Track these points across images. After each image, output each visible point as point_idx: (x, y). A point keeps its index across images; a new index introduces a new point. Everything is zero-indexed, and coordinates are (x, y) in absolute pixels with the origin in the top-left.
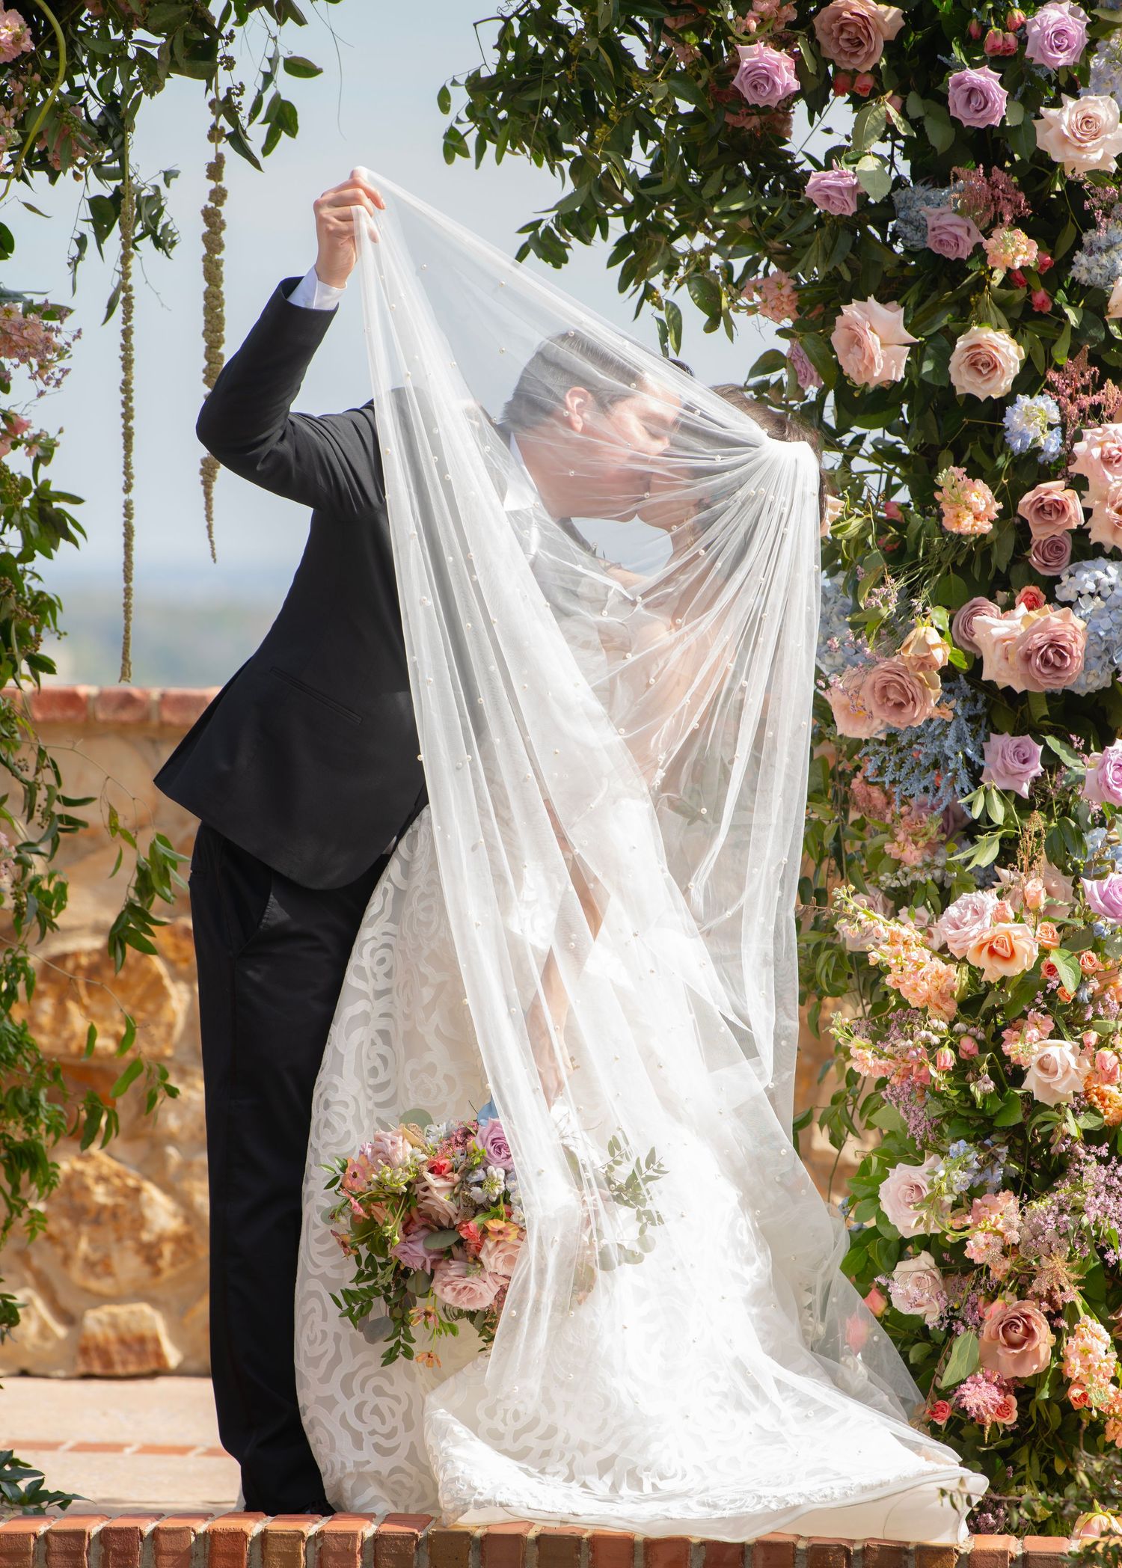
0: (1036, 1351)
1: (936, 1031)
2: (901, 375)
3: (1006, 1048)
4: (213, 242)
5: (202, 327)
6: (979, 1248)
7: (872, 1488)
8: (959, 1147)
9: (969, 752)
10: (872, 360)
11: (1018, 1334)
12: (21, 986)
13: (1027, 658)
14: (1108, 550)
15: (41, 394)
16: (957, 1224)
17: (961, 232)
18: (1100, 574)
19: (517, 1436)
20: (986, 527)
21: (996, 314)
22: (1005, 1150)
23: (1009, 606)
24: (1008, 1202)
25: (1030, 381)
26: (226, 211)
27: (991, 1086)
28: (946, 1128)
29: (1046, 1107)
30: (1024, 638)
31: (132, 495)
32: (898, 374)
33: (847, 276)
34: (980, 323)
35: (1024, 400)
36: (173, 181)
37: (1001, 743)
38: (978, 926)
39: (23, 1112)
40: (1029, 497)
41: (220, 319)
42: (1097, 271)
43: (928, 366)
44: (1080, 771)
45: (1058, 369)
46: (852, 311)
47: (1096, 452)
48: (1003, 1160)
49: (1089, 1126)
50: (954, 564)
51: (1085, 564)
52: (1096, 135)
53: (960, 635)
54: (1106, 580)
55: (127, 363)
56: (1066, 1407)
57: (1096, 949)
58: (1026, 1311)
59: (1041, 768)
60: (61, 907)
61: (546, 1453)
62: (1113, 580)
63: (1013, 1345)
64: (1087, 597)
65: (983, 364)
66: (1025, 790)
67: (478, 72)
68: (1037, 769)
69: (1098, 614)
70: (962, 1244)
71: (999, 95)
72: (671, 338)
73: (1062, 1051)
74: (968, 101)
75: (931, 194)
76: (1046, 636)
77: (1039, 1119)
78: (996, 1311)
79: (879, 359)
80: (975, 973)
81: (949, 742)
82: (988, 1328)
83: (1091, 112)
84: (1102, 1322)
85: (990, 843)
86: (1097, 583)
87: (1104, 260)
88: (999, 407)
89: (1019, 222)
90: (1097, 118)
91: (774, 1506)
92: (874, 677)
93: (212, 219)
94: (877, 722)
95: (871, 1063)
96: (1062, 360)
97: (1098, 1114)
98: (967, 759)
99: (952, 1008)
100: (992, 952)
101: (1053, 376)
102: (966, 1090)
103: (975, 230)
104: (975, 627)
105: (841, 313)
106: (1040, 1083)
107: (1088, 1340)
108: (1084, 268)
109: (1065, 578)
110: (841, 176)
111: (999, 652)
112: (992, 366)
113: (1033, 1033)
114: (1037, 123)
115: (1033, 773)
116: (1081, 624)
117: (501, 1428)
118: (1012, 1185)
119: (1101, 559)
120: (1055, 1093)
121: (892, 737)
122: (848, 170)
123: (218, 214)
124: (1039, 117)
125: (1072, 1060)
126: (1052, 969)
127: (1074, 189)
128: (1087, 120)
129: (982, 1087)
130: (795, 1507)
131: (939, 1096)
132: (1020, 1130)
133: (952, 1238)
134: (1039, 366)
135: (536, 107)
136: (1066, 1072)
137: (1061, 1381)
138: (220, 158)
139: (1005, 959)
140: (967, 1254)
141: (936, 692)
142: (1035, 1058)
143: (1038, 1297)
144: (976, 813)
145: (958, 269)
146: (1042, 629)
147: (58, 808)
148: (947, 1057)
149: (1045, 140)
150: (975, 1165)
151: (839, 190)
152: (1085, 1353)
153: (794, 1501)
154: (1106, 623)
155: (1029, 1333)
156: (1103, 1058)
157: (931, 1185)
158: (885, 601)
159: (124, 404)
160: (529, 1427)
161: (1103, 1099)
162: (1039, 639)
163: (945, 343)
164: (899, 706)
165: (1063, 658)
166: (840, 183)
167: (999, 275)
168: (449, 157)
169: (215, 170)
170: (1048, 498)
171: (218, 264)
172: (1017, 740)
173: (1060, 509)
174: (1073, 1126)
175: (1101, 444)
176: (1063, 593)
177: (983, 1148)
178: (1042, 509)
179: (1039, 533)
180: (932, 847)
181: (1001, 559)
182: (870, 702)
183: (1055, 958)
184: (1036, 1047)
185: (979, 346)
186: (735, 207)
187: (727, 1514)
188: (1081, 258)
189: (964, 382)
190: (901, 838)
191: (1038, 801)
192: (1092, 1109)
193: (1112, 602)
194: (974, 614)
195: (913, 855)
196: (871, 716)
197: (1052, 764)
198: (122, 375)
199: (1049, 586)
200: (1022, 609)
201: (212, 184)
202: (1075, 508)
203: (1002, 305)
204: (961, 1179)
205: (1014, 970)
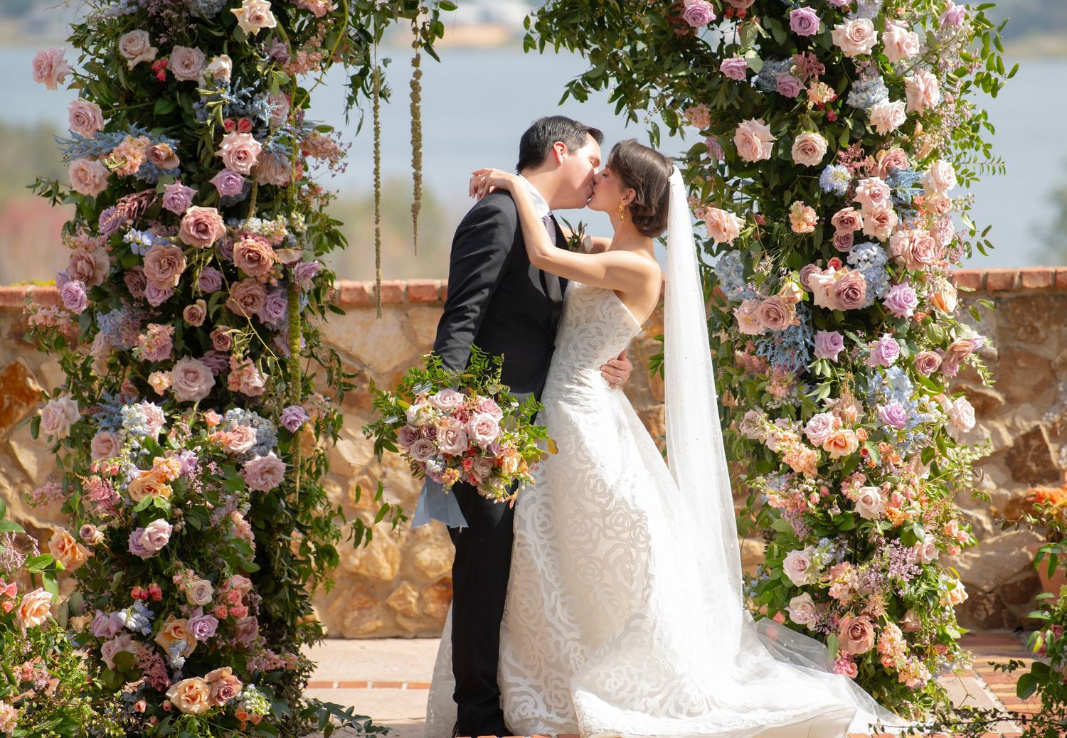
0: (867, 641)
1: (810, 485)
2: (769, 156)
3: (844, 492)
4: (415, 97)
5: (411, 139)
6: (836, 590)
7: (799, 716)
8: (824, 541)
9: (808, 340)
10: (756, 150)
11: (857, 633)
12: (323, 469)
13: (839, 294)
14: (871, 238)
15: (333, 176)
16: (824, 579)
17: (794, 85)
18: (869, 251)
19: (617, 692)
20: (812, 229)
21: (813, 125)
22: (846, 542)
23: (824, 268)
24: (847, 566)
25: (831, 157)
26: (421, 82)
27: (839, 511)
28: (815, 532)
29: (865, 520)
30: (837, 285)
31: (380, 225)
32: (768, 157)
33: (737, 107)
34: (806, 129)
35: (830, 167)
36: (389, 65)
37: (823, 335)
38: (826, 431)
39: (322, 530)
40: (836, 215)
41: (420, 135)
42: (860, 101)
43: (781, 152)
44: (866, 349)
45: (845, 150)
46: (744, 126)
47: (867, 192)
48: (845, 547)
49: (886, 528)
50: (795, 247)
51: (861, 245)
52: (862, 39)
53: (804, 284)
54: (872, 253)
55: (377, 160)
56: (879, 667)
57: (886, 441)
58: (862, 621)
59: (843, 347)
60: (340, 427)
61: (633, 700)
62: (875, 253)
63: (855, 638)
64: (862, 262)
65: (808, 149)
66: (836, 358)
67: (543, 8)
68: (842, 348)
69: (869, 270)
70: (828, 589)
71: (816, 20)
72: (655, 139)
73: (873, 492)
74: (800, 24)
75: (776, 64)
76: (848, 284)
77: (863, 526)
78: (847, 620)
79: (760, 150)
80: (825, 454)
81: (800, 336)
82: (843, 630)
83: (860, 27)
84: (897, 624)
85: (826, 387)
86: (868, 255)
87: (864, 96)
88: (818, 170)
89: (821, 79)
90: (863, 30)
91: (751, 726)
92: (763, 305)
93: (415, 86)
94: (761, 327)
95: (778, 501)
96: (845, 145)
97: (891, 523)
98: (806, 344)
99: (815, 472)
100: (836, 444)
101: (841, 153)
102: (825, 512)
103: (801, 83)
104: (809, 279)
105: (738, 127)
106: (863, 509)
107: (892, 634)
108: (854, 99)
109: (851, 253)
110: (739, 61)
111: (823, 291)
112: (813, 150)
113: (857, 484)
114: (832, 32)
115: (840, 350)
116: (862, 276)
117: (609, 690)
118: (849, 558)
119: (869, 243)
120: (871, 513)
121: (769, 334)
122: (741, 58)
123: (418, 84)
124: (834, 29)
125: (879, 496)
126: (865, 452)
127: (847, 61)
128: (858, 31)
129: (835, 511)
130: (762, 726)
131: (812, 515)
132: (853, 532)
133: (822, 586)
134: (834, 150)
135: (575, 26)
136: (877, 503)
137: (876, 654)
138: (418, 56)
139: (842, 447)
140: (830, 594)
141: (794, 312)
142: (861, 497)
143: (866, 614)
144: (818, 373)
145: (793, 101)
146: (846, 280)
147: (342, 380)
148: (816, 497)
149: (837, 40)
150: (833, 550)
151: (738, 68)
152: (892, 641)
153: (761, 723)
154: (873, 275)
155: (863, 632)
156: (896, 496)
157: (812, 561)
158: (766, 268)
159: (376, 180)
160: (622, 688)
161: (891, 514)
162: (844, 286)
163: (789, 139)
164: (775, 320)
165: (856, 294)
166: (739, 65)
167: (811, 104)
168: (526, 50)
169: (416, 62)
170: (846, 216)
171: (418, 108)
172: (831, 334)
173: (852, 221)
174: (880, 528)
175: (869, 188)
176: (851, 260)
177: (836, 542)
178: (842, 221)
179: (840, 232)
180: (790, 388)
181: (817, 243)
182: (761, 318)
183: (867, 446)
184: (860, 491)
185: (806, 141)
186: (680, 74)
187: (728, 730)
188: (851, 94)
189: (798, 158)
190: (774, 383)
191: (842, 364)
192: (886, 519)
193: (875, 264)
194: (809, 272)
195: (780, 392)
196: (759, 324)
197: (850, 344)
198: (374, 166)
199: (844, 256)
200: (832, 270)
201: (414, 69)
202: (859, 219)
203: (814, 119)
204: (827, 557)
205: (848, 453)
